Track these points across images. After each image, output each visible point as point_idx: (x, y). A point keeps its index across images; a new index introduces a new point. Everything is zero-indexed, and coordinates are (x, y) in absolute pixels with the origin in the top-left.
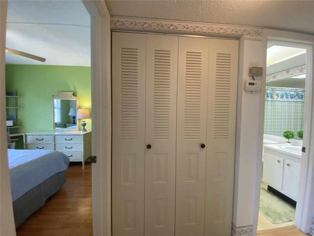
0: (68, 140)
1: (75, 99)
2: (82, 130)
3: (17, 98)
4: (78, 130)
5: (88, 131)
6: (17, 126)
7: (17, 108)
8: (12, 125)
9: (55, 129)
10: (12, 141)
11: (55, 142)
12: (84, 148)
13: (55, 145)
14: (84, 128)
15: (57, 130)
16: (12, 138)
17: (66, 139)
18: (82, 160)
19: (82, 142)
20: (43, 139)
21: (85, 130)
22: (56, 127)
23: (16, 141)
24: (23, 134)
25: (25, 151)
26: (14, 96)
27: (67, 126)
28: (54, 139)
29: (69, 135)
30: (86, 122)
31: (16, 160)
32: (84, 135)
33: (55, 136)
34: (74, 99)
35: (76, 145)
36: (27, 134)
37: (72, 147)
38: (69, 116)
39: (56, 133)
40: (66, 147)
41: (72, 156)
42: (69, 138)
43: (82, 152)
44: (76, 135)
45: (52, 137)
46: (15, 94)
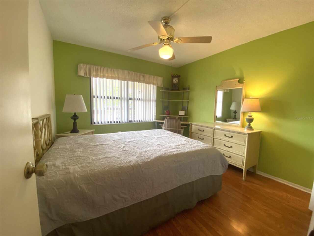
0: (228, 137)
1: (242, 87)
2: (246, 128)
3: (189, 92)
4: (241, 127)
5: (254, 130)
6: (187, 116)
7: (188, 100)
8: (184, 114)
9: (215, 122)
10: (182, 127)
11: (214, 136)
12: (247, 153)
13: (214, 138)
14: (250, 125)
15: (217, 123)
16: (182, 125)
17: (225, 135)
18: (243, 167)
19: (245, 142)
20: (203, 131)
21: (250, 128)
22: (216, 120)
23: (184, 128)
24: (190, 123)
25: (187, 139)
26: (187, 90)
27: (227, 121)
28: (213, 133)
29: (229, 131)
30: (253, 117)
31: (177, 146)
32: (249, 134)
33: (214, 129)
34: (240, 86)
35: (237, 145)
36: (192, 123)
37: (231, 147)
38: (231, 110)
39: (217, 127)
40: (225, 145)
41: (230, 157)
42: (229, 134)
43: (244, 157)
44: (238, 133)
45: (212, 130)
46: (188, 89)
